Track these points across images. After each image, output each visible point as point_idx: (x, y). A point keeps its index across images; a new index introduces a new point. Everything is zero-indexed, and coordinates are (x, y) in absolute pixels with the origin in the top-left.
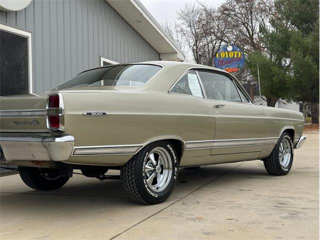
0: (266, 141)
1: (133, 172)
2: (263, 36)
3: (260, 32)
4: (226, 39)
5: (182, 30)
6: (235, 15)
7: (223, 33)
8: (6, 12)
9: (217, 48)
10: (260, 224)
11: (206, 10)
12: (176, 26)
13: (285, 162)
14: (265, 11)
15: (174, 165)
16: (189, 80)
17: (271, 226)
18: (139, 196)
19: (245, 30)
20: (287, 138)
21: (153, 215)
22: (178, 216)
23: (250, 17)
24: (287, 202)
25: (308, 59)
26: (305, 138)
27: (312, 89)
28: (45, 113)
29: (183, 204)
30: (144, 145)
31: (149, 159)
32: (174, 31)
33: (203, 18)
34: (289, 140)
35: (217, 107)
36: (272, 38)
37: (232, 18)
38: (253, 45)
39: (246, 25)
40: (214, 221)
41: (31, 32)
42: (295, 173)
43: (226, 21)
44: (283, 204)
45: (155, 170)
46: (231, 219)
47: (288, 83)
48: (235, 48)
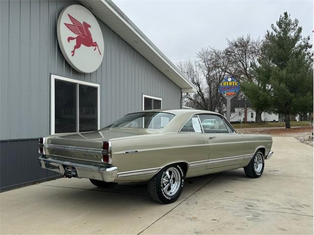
0: (245, 157)
1: (155, 184)
2: (253, 70)
3: (251, 67)
5: (199, 65)
6: (235, 55)
7: (226, 68)
8: (84, 74)
9: (222, 76)
10: (232, 225)
11: (215, 52)
12: (196, 62)
13: (258, 169)
14: (255, 52)
15: (182, 178)
16: (193, 122)
17: (239, 226)
18: (159, 199)
19: (241, 65)
20: (260, 154)
21: (166, 214)
22: (182, 215)
23: (244, 56)
24: (254, 204)
25: (282, 85)
26: (272, 153)
28: (101, 152)
29: (187, 204)
30: (162, 168)
31: (165, 175)
32: (194, 65)
33: (213, 57)
34: (261, 155)
35: (211, 138)
37: (233, 57)
38: (246, 74)
39: (242, 61)
40: (204, 221)
41: (100, 84)
42: (266, 175)
43: (229, 59)
44: (251, 206)
45: (169, 182)
46: (215, 220)
47: (269, 101)
48: (233, 79)
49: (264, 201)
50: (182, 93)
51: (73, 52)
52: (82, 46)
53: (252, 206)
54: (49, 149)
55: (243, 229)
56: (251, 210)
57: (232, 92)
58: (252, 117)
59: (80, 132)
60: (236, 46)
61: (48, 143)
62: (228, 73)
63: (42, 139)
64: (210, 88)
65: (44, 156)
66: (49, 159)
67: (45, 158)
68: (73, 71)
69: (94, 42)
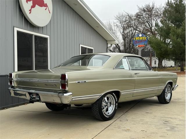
0: (159, 89)
1: (97, 106)
2: (157, 28)
3: (155, 26)
4: (138, 29)
5: (117, 25)
7: (137, 27)
8: (38, 28)
9: (134, 34)
10: (156, 134)
11: (128, 15)
12: (114, 23)
13: (168, 97)
14: (158, 16)
15: (116, 103)
16: (123, 62)
17: (162, 135)
18: (100, 117)
19: (148, 25)
21: (107, 127)
22: (118, 128)
23: (150, 19)
24: (169, 120)
25: (179, 40)
26: (178, 86)
27: (181, 54)
29: (120, 121)
30: (102, 94)
31: (104, 100)
32: (113, 25)
33: (127, 19)
34: (170, 87)
35: (136, 74)
36: (161, 29)
37: (142, 19)
38: (152, 32)
39: (148, 23)
40: (135, 132)
41: (49, 36)
42: (173, 102)
43: (138, 20)
44: (167, 122)
45: (107, 105)
46: (143, 131)
47: (169, 51)
48: (143, 35)
49: (175, 118)
50: (107, 44)
51: (30, 10)
52: (37, 6)
53: (169, 122)
54: (17, 82)
55: (165, 137)
56: (167, 124)
57: (142, 44)
58: (155, 64)
59: (35, 70)
60: (144, 11)
61: (16, 77)
62: (138, 31)
63: (11, 75)
64: (125, 42)
65: (13, 87)
66: (17, 89)
67: (14, 88)
68: (30, 25)
69: (45, 3)
